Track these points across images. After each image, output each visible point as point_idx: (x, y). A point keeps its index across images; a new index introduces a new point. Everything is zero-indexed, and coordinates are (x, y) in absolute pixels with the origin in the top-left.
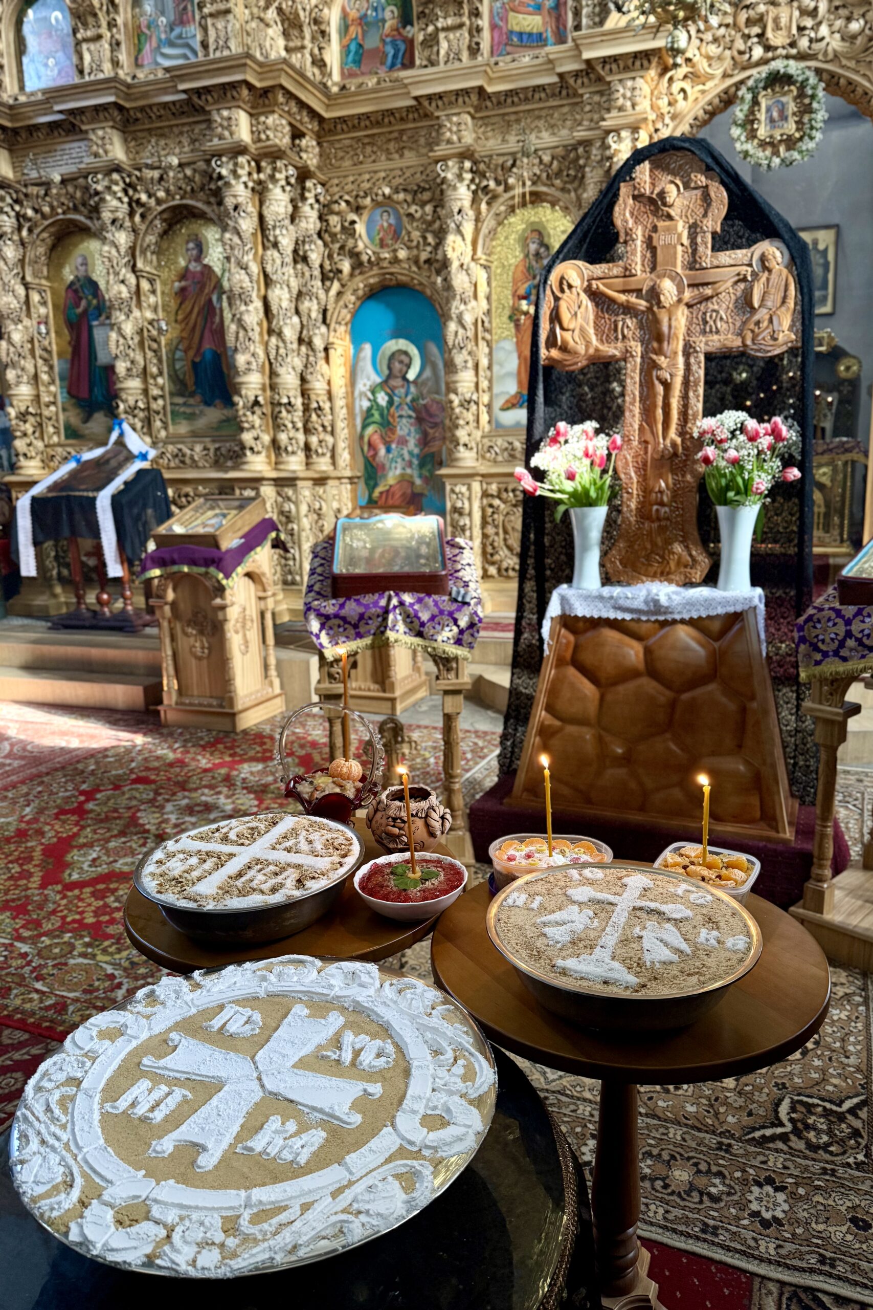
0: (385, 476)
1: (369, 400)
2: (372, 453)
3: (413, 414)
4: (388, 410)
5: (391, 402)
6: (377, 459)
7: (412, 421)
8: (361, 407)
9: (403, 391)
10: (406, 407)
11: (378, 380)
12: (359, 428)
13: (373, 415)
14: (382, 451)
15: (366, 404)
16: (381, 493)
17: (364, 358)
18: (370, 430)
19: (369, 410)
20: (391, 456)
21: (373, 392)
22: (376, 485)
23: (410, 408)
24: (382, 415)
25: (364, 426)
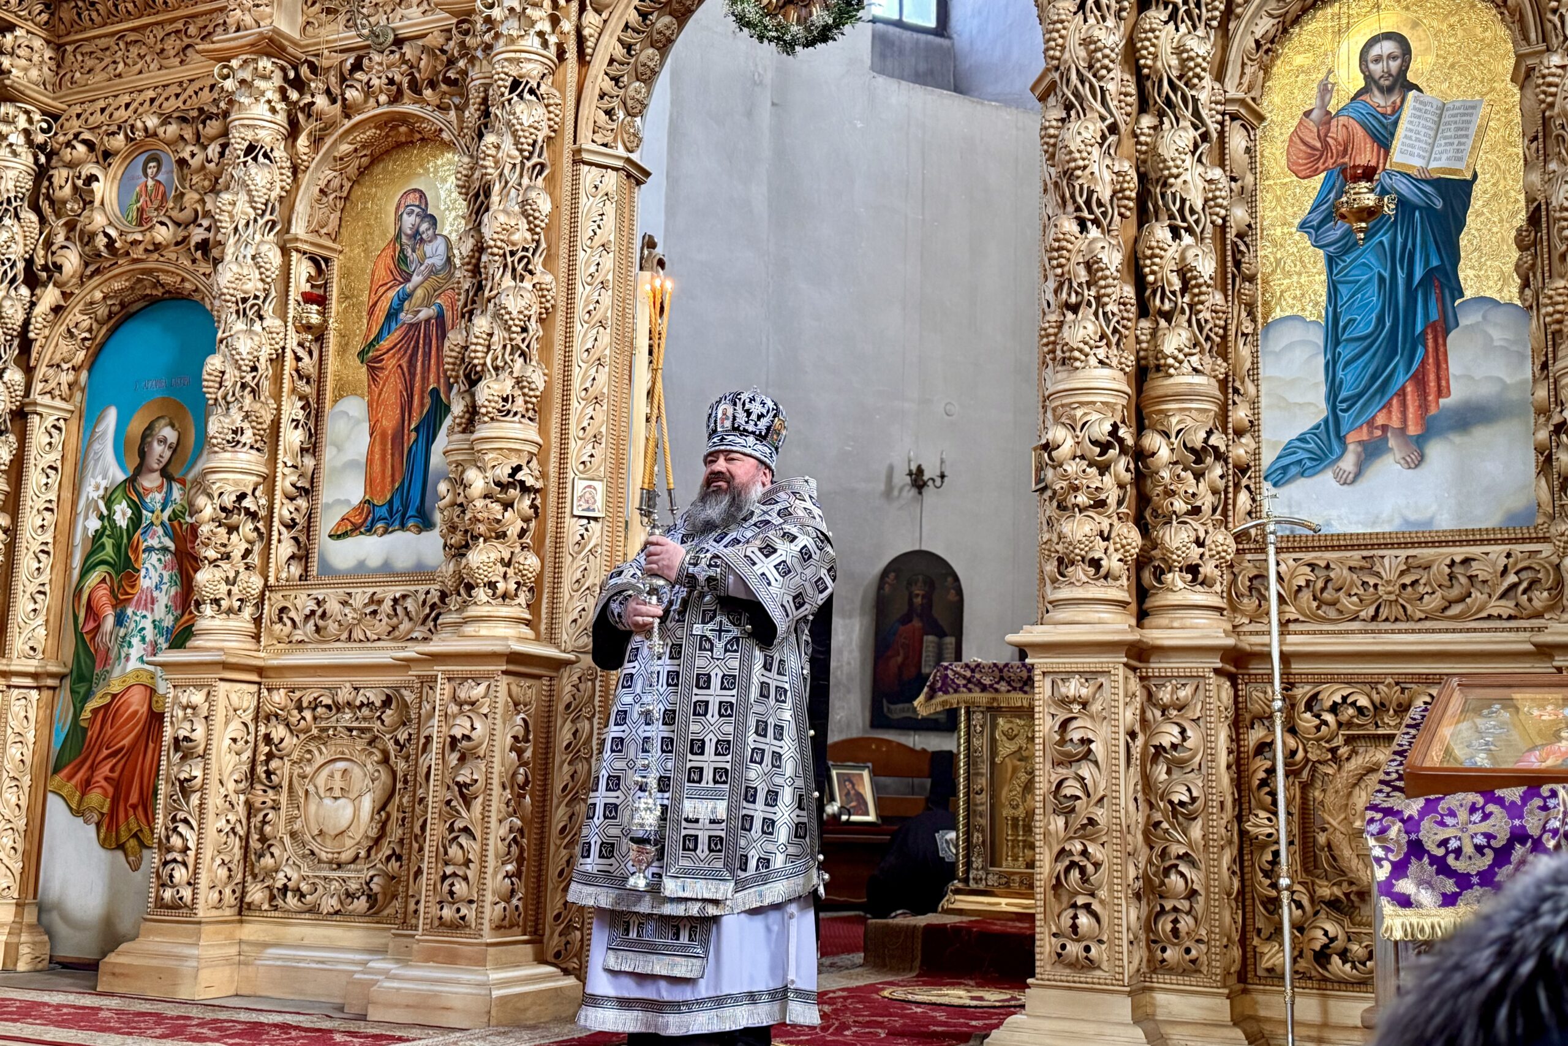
0: (106, 675)
1: (101, 517)
2: (91, 625)
3: (172, 546)
4: (130, 538)
5: (136, 521)
6: (98, 638)
7: (169, 557)
8: (85, 529)
9: (159, 497)
10: (160, 531)
11: (121, 477)
12: (76, 573)
13: (103, 546)
14: (109, 623)
15: (94, 524)
16: (95, 711)
17: (104, 433)
18: (94, 578)
19: (99, 535)
20: (122, 632)
21: (109, 502)
22: (88, 695)
23: (166, 534)
24: (117, 547)
25: (85, 572)
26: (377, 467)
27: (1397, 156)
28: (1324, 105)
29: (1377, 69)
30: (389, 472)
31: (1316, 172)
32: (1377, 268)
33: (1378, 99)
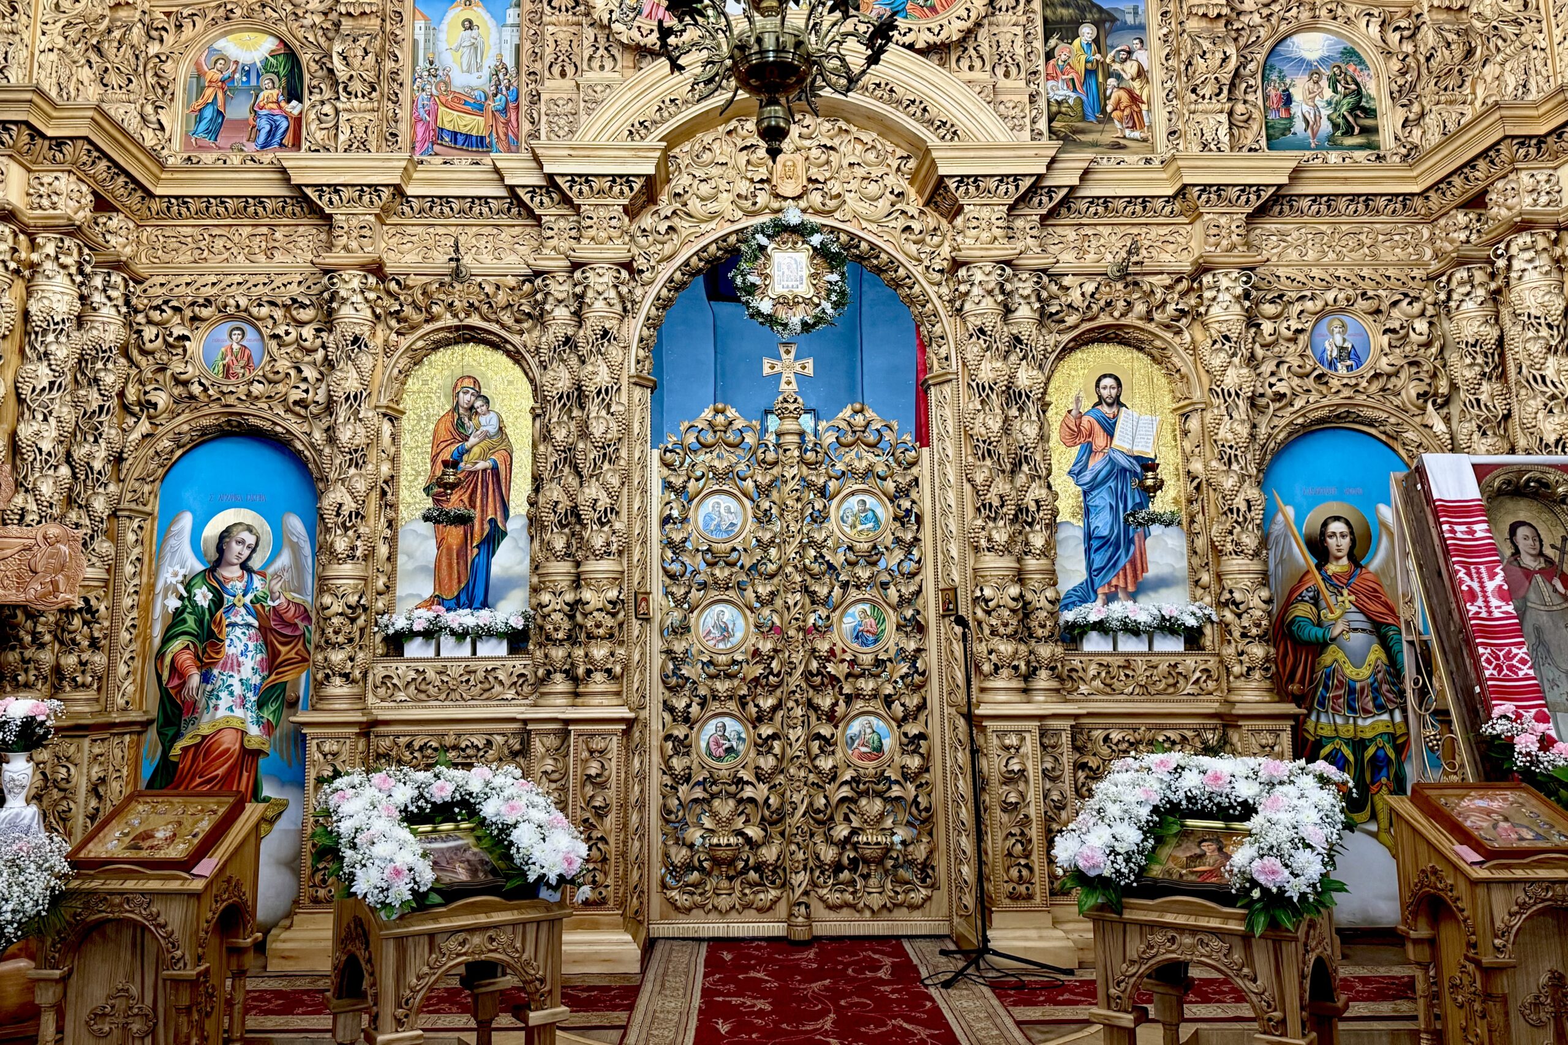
3: (256, 624)
6: (184, 692)
7: (253, 631)
14: (195, 680)
20: (209, 687)
26: (444, 572)
27: (1116, 442)
28: (1078, 409)
29: (1105, 393)
30: (455, 576)
31: (1075, 444)
32: (1109, 500)
33: (1105, 409)
